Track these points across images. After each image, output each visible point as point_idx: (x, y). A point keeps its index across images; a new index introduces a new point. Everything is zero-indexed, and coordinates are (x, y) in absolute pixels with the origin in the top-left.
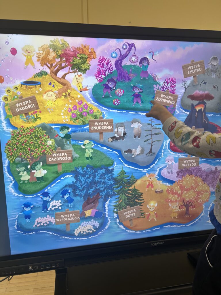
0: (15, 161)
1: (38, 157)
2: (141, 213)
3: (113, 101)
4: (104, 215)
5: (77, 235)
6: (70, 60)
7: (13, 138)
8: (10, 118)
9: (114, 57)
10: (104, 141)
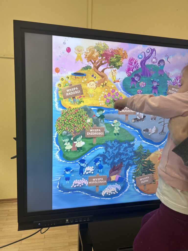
0: (62, 134)
1: (79, 131)
2: (152, 180)
3: (137, 91)
4: (125, 180)
5: (104, 195)
6: (109, 59)
7: (62, 116)
8: (61, 100)
9: (140, 58)
10: (129, 121)
